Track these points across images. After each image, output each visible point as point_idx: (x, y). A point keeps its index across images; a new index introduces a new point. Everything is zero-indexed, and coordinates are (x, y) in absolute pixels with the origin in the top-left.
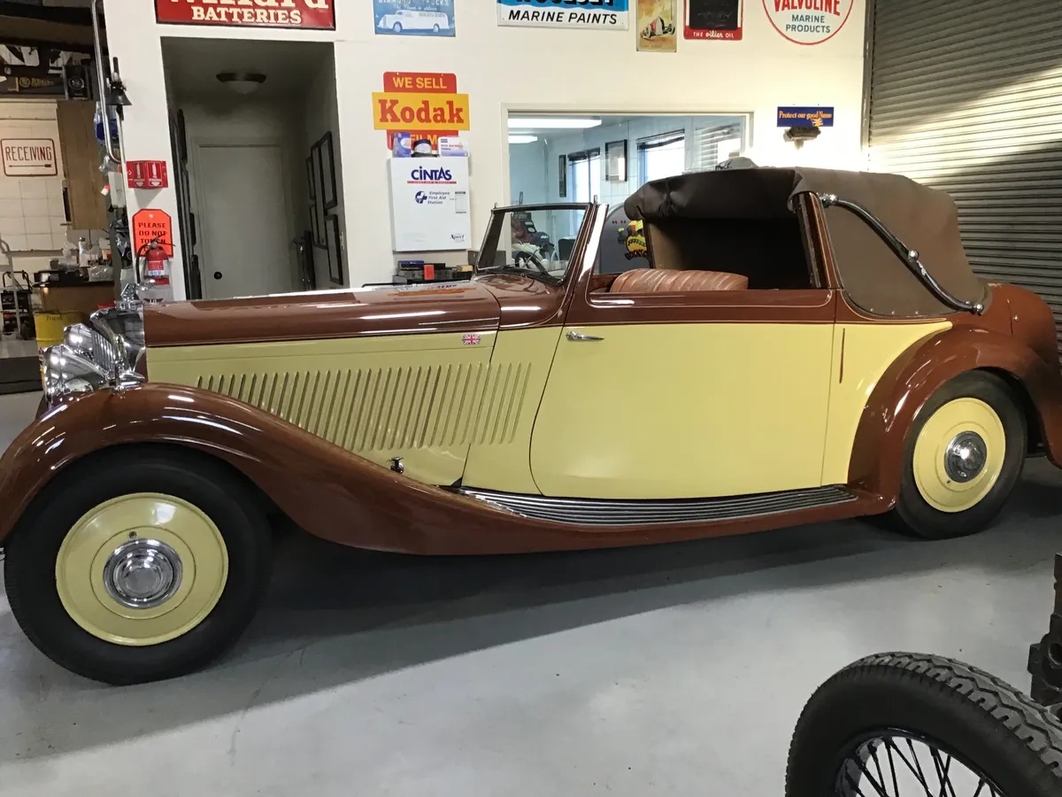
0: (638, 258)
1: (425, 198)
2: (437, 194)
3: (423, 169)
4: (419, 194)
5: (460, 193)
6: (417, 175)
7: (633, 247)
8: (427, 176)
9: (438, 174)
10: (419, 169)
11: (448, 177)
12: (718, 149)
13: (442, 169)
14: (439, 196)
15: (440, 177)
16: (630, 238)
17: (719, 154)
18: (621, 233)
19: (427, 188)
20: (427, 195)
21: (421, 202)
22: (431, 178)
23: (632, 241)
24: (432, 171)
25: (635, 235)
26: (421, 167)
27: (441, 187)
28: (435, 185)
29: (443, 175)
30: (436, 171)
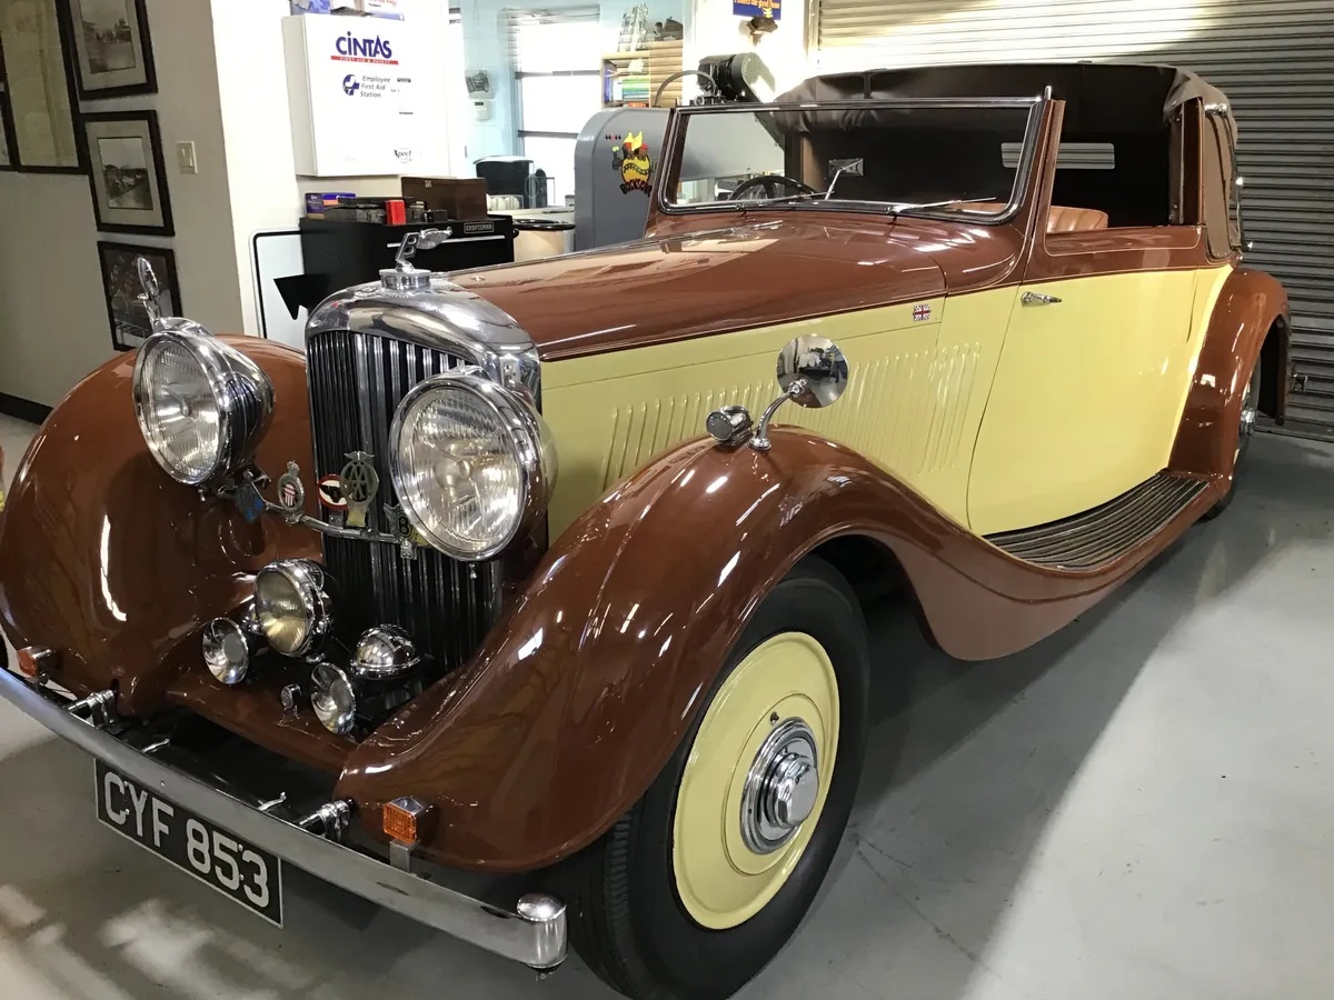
0: (635, 191)
1: (356, 86)
2: (372, 79)
3: (352, 37)
4: (348, 78)
5: (403, 80)
6: (344, 46)
7: (630, 175)
8: (358, 49)
9: (373, 46)
10: (347, 37)
11: (386, 53)
12: (684, 50)
13: (378, 40)
14: (375, 83)
15: (376, 52)
16: (626, 162)
17: (684, 59)
18: (615, 154)
19: (361, 70)
20: (359, 81)
21: (352, 93)
22: (364, 52)
23: (630, 166)
24: (365, 41)
25: (632, 158)
26: (349, 34)
27: (377, 69)
28: (368, 64)
29: (377, 49)
30: (370, 42)
